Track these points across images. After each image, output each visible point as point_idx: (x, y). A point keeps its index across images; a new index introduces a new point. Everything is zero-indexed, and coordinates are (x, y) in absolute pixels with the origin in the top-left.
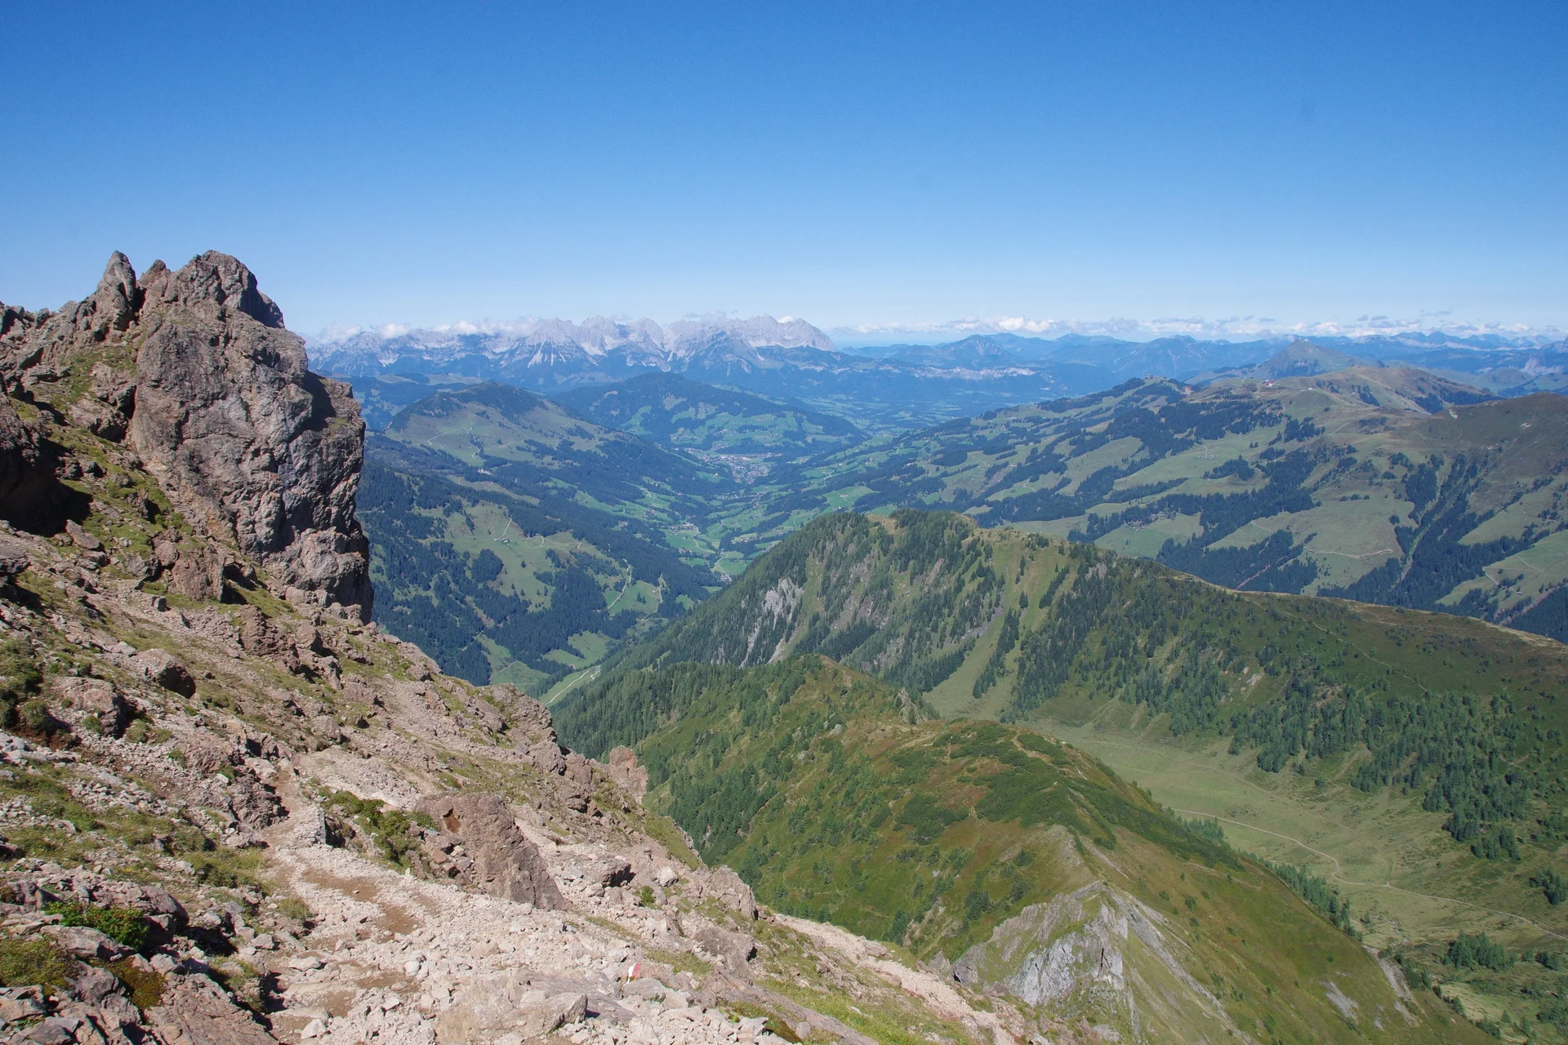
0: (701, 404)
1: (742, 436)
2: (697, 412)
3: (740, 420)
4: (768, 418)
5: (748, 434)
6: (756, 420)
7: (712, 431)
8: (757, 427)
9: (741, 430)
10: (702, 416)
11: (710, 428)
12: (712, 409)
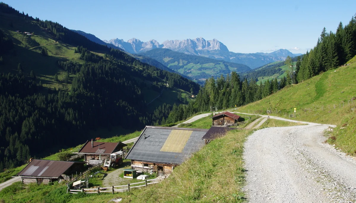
0: (181, 60)
1: (200, 72)
2: (179, 63)
3: (199, 66)
4: (211, 65)
5: (203, 71)
6: (206, 65)
7: (186, 70)
8: (207, 68)
9: (200, 69)
10: (181, 64)
11: (186, 69)
12: (186, 62)
